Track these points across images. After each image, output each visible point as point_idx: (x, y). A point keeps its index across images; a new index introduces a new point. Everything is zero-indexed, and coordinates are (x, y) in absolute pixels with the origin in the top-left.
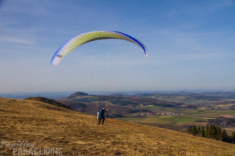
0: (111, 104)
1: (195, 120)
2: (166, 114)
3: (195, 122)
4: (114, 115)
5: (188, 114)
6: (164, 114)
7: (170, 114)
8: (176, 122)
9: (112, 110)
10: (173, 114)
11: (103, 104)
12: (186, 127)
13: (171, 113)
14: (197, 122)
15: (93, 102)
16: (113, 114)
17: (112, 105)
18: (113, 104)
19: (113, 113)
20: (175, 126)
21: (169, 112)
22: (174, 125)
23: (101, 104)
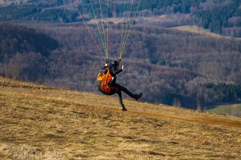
0: (194, 29)
4: (211, 90)
9: (198, 59)
11: (149, 31)
15: (95, 21)
16: (210, 86)
17: (202, 31)
18: (206, 27)
19: (209, 81)
23: (141, 29)
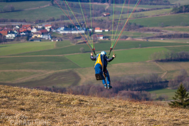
1: (163, 52)
2: (28, 36)
3: (162, 61)
5: (130, 27)
6: (18, 36)
7: (44, 32)
8: (77, 71)
10: (61, 31)
12: (122, 88)
13: (48, 28)
14: (168, 61)
20: (74, 88)
21: (40, 22)
22: (66, 86)
